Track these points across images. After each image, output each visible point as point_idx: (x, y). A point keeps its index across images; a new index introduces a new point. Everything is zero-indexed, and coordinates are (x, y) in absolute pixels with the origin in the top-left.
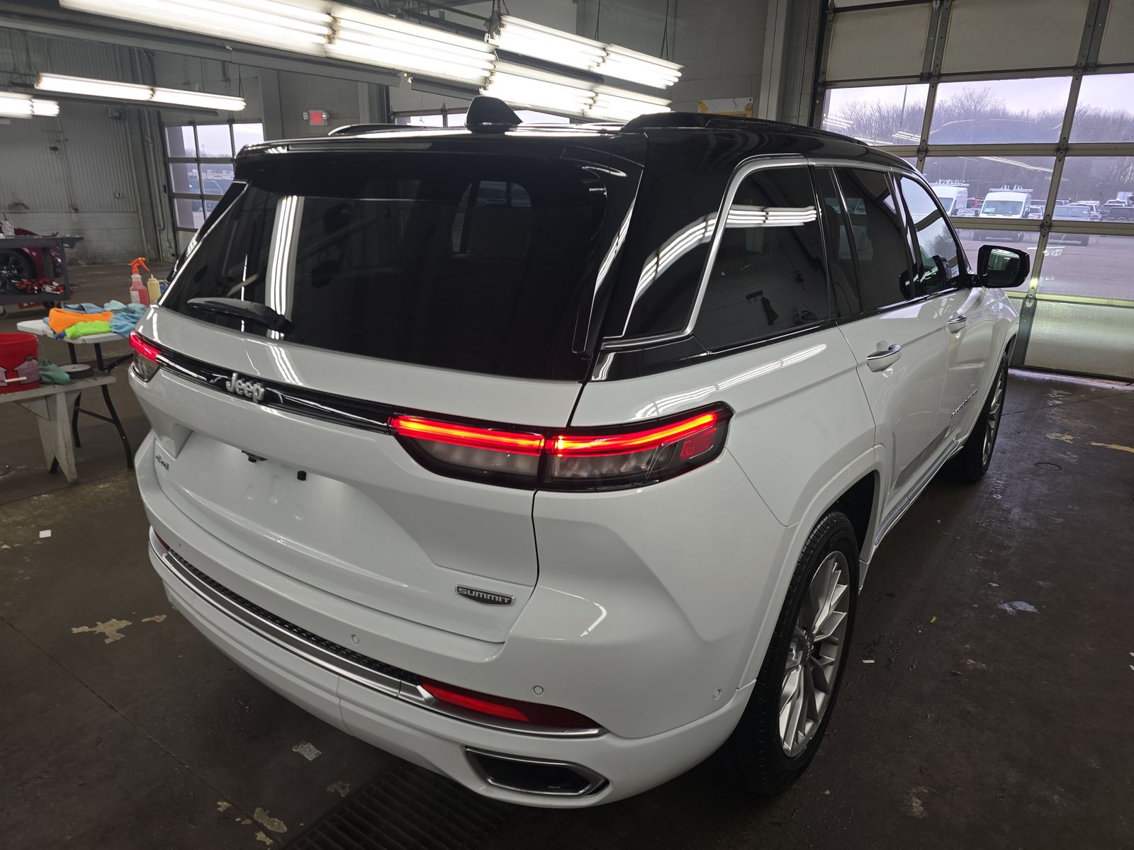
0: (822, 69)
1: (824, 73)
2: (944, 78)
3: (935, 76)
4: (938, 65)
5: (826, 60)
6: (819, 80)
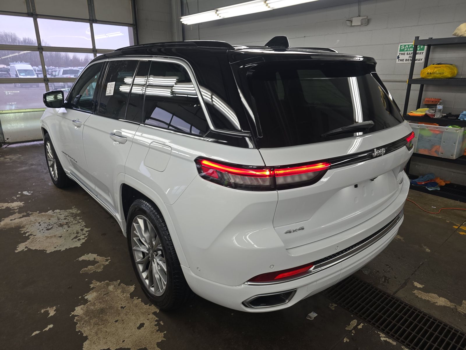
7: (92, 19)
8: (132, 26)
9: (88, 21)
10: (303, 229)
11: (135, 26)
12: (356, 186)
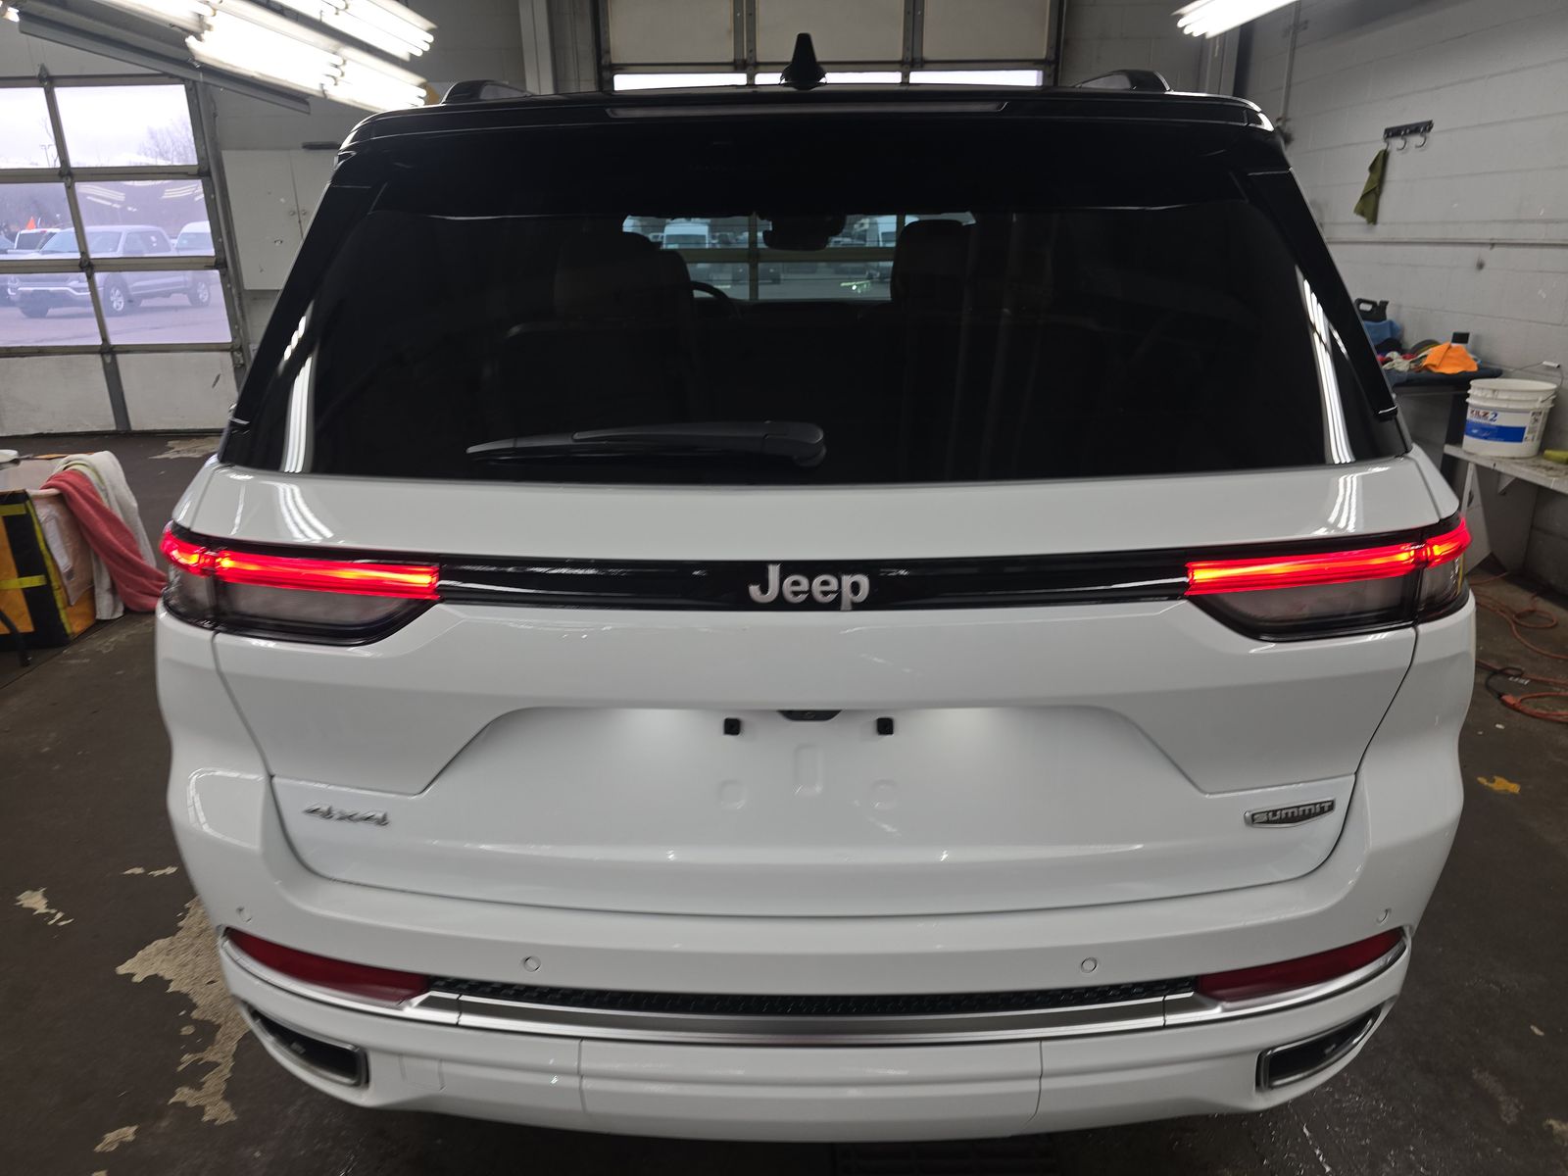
0: (603, 46)
1: (608, 52)
2: (761, 68)
3: (752, 65)
4: (752, 50)
5: (607, 32)
6: (603, 62)
7: (910, 59)
8: (1043, 66)
9: (898, 66)
10: (383, 821)
11: (1053, 66)
12: (732, 727)
